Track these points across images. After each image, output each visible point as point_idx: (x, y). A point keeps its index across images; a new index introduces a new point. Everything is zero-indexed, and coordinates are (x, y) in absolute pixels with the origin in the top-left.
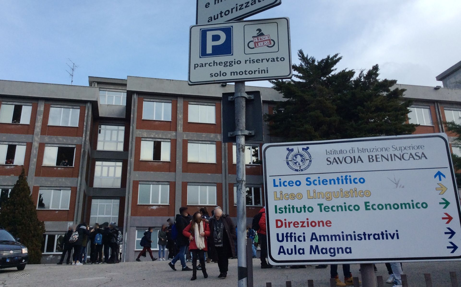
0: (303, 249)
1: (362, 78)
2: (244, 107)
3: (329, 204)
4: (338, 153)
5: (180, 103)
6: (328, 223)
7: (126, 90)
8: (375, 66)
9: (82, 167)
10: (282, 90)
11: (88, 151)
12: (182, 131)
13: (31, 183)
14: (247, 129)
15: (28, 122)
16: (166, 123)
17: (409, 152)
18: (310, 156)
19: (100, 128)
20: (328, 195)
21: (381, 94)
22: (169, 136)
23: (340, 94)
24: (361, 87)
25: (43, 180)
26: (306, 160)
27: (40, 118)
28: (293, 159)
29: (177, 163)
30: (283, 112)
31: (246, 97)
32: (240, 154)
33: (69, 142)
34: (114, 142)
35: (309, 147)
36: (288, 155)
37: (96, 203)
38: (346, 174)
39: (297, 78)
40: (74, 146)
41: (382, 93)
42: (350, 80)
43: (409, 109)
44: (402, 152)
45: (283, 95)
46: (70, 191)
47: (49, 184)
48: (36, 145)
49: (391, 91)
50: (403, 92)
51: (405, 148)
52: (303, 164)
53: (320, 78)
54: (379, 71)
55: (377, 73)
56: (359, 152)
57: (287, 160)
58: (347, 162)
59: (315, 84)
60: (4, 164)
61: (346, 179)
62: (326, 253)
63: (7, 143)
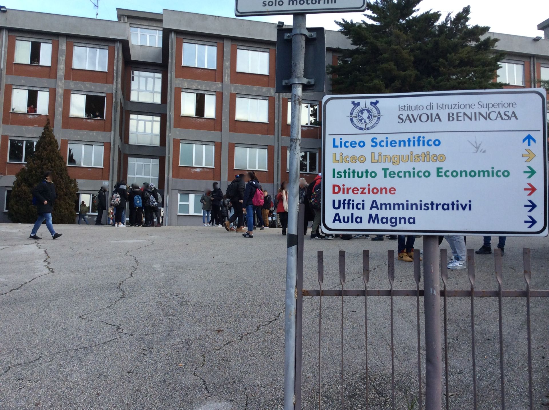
0: (361, 218)
1: (449, 22)
2: (303, 48)
3: (396, 169)
4: (413, 109)
5: (227, 46)
6: (392, 191)
7: (161, 27)
8: (466, 8)
9: (115, 120)
10: (351, 35)
11: (121, 100)
12: (229, 82)
13: (58, 135)
14: (305, 76)
15: (49, 64)
16: (210, 71)
17: (497, 110)
18: (379, 111)
19: (133, 74)
20: (396, 159)
21: (469, 44)
22: (214, 87)
23: (420, 42)
24: (446, 34)
25: (70, 133)
26: (374, 116)
27: (62, 59)
28: (358, 115)
29: (224, 121)
30: (349, 62)
31: (307, 36)
32: (295, 108)
33: (98, 89)
34: (150, 92)
35: (378, 101)
36: (353, 110)
37: (132, 162)
38: (419, 135)
39: (371, 20)
40: (104, 95)
41: (471, 43)
42: (434, 24)
43: (500, 65)
44: (489, 110)
45: (352, 41)
46: (103, 146)
47: (78, 138)
48: (60, 91)
49: (481, 40)
50: (495, 43)
51: (493, 106)
52: (370, 121)
53: (398, 21)
54: (470, 14)
55: (468, 16)
56: (437, 109)
57: (351, 116)
58: (423, 121)
59: (391, 29)
60: (26, 113)
61: (419, 141)
62: (387, 222)
63: (26, 88)
